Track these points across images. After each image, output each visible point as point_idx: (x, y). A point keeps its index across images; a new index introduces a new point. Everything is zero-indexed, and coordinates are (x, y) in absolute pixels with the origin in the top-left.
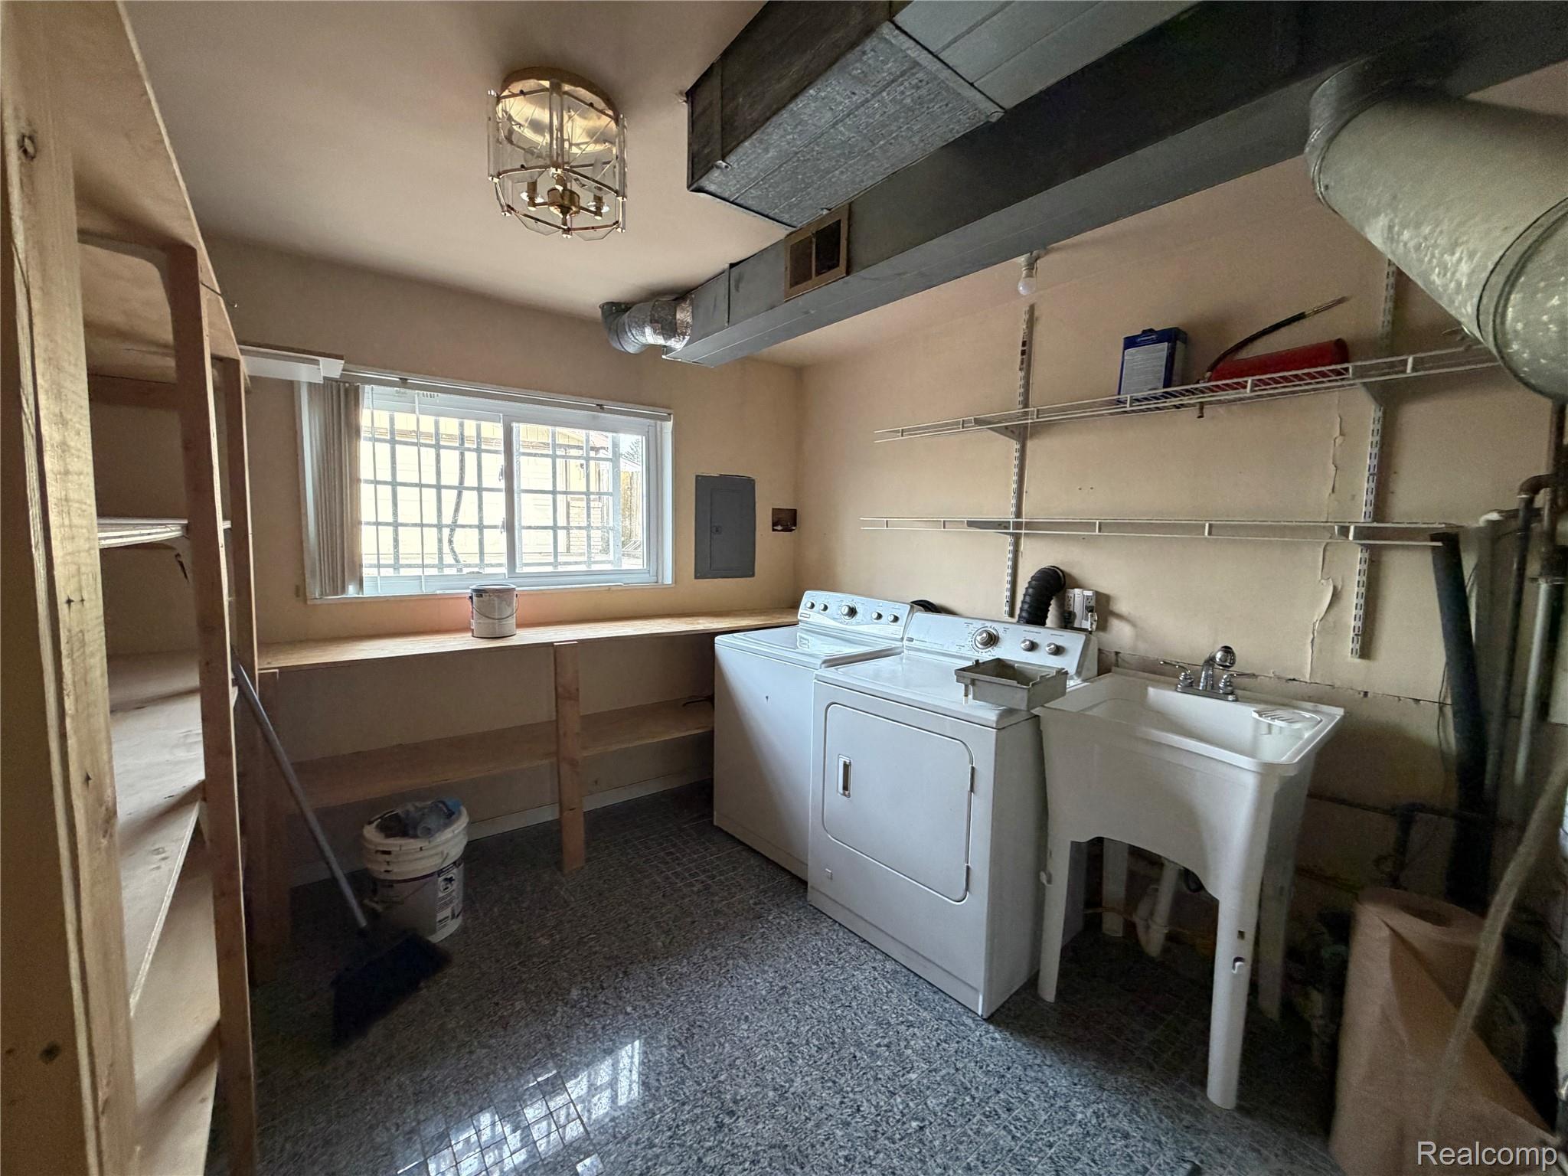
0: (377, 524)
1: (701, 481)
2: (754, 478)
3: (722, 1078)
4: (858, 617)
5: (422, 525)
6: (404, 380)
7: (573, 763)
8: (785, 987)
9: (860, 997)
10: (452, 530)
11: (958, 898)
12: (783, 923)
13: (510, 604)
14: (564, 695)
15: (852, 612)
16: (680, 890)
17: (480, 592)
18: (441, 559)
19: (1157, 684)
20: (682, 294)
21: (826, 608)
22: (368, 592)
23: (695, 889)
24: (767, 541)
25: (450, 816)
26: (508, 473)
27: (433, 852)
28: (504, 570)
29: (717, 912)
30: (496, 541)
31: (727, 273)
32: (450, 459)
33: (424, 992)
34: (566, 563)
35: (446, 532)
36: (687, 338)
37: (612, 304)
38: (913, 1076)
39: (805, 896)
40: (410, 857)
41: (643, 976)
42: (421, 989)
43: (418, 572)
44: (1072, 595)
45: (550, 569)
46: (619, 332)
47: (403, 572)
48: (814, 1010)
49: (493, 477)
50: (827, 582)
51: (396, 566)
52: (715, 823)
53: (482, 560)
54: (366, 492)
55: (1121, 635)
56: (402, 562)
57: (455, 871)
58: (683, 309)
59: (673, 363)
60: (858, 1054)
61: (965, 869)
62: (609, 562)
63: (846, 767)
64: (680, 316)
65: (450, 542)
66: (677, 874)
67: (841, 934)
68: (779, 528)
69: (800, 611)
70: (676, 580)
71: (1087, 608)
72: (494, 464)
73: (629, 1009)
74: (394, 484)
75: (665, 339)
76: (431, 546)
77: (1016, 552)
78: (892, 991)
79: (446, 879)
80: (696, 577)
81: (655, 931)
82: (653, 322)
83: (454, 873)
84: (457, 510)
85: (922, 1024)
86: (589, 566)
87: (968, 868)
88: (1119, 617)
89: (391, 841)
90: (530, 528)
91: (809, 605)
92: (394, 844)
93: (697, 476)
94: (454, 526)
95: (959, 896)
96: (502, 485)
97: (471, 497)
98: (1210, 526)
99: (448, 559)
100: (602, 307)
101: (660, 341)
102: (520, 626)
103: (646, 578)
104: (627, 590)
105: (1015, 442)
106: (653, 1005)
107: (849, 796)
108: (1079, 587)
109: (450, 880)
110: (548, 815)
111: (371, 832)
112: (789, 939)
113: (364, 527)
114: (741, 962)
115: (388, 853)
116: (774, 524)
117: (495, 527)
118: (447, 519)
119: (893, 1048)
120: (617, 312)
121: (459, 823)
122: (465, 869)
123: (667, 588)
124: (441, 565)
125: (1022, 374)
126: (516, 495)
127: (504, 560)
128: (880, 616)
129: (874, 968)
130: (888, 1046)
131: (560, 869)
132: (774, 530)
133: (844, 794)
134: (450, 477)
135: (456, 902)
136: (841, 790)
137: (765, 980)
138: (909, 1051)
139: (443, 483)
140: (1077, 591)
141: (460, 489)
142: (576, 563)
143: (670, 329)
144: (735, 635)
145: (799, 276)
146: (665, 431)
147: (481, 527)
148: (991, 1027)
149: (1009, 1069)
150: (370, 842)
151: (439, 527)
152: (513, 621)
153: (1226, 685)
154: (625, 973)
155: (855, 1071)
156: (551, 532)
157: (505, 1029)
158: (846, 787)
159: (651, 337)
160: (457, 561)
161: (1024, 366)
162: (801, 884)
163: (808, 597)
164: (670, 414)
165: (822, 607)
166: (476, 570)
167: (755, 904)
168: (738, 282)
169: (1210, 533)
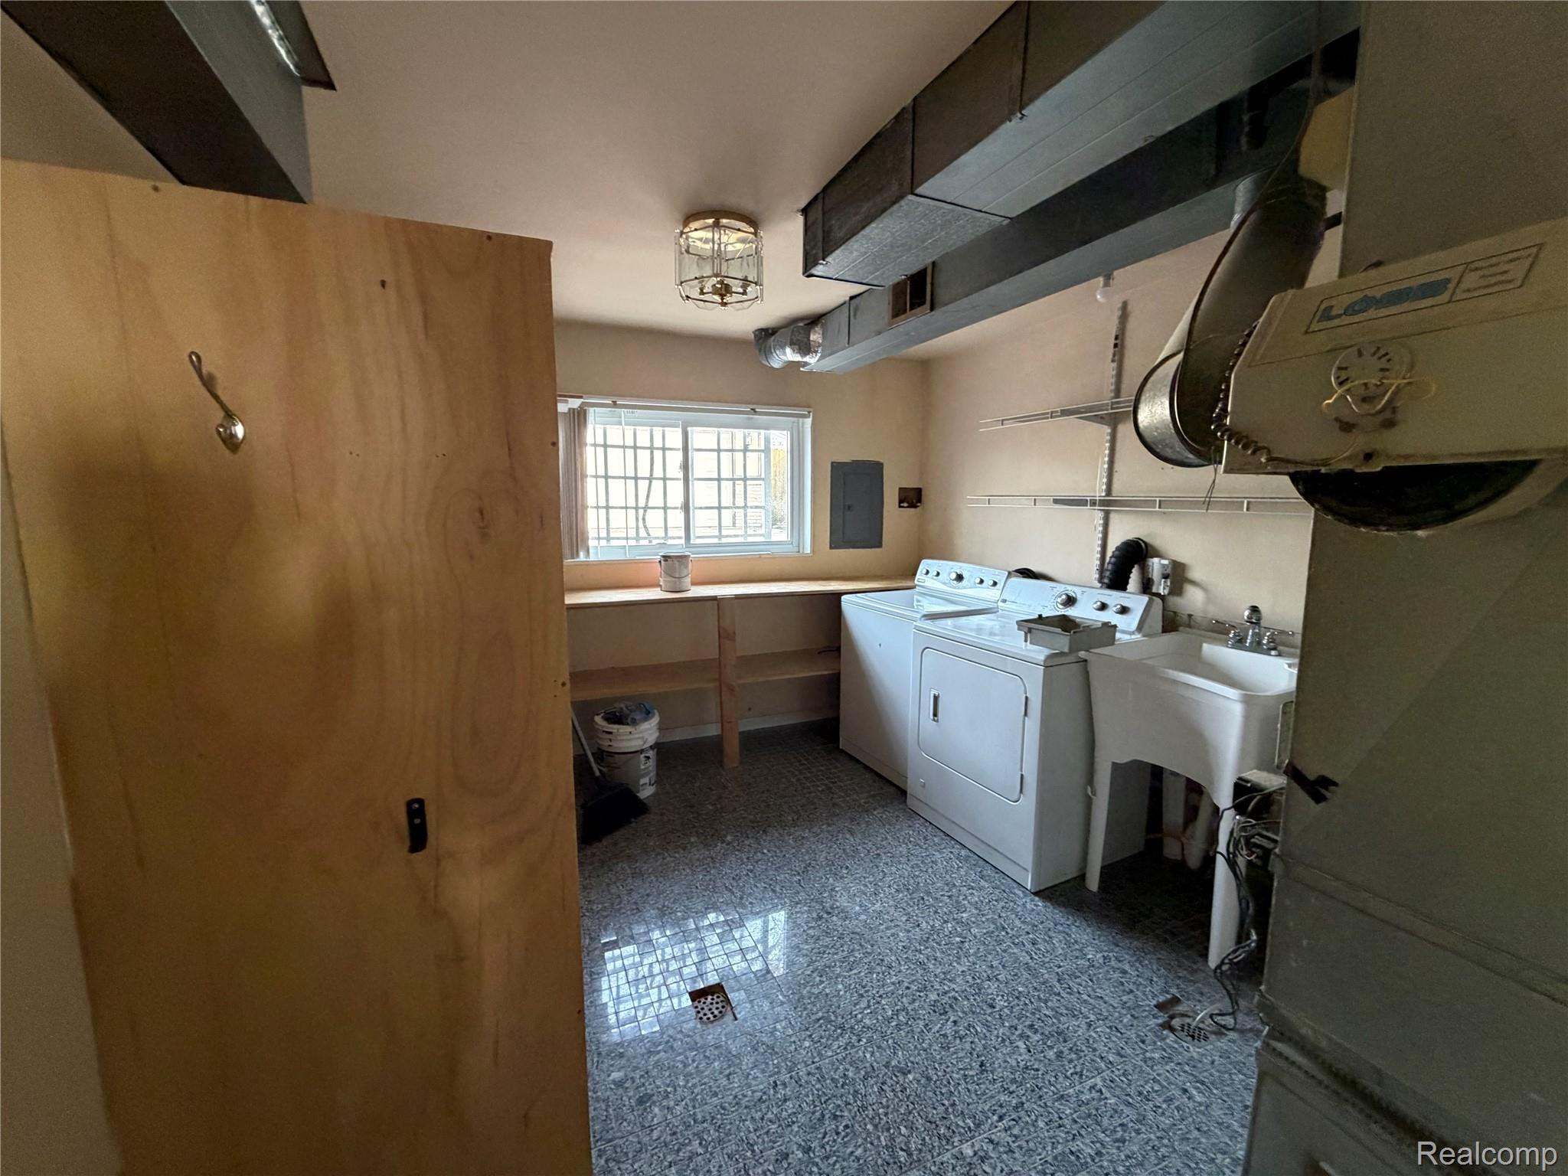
0: (598, 507)
1: (836, 466)
2: (882, 461)
3: (825, 895)
4: (965, 582)
5: (626, 508)
6: (614, 402)
7: (732, 689)
8: (878, 855)
9: (935, 867)
10: (645, 511)
11: (1014, 799)
12: (884, 816)
13: (687, 567)
14: (725, 636)
15: (960, 578)
16: (809, 788)
17: (666, 558)
18: (637, 533)
19: (1214, 641)
20: (815, 320)
21: (938, 574)
22: (592, 558)
23: (820, 789)
24: (894, 518)
25: (648, 714)
26: (686, 466)
27: (637, 736)
28: (682, 541)
29: (834, 805)
30: (677, 518)
31: (847, 304)
32: (644, 456)
33: (634, 825)
34: (727, 536)
35: (641, 512)
36: (819, 355)
37: (761, 330)
38: (964, 915)
39: (905, 802)
40: (625, 738)
41: (776, 835)
42: (631, 823)
43: (623, 543)
44: (1151, 564)
45: (716, 541)
46: (767, 352)
47: (613, 543)
48: (898, 870)
49: (674, 470)
50: (944, 552)
51: (608, 539)
52: (841, 747)
53: (666, 533)
54: (590, 483)
55: (1193, 600)
56: (612, 535)
57: (651, 752)
58: (816, 332)
59: (811, 372)
60: (926, 898)
61: (1019, 777)
62: (761, 535)
63: (936, 698)
64: (813, 337)
65: (644, 519)
66: (806, 778)
67: (930, 829)
68: (905, 505)
69: (917, 576)
70: (813, 551)
71: (1163, 574)
72: (675, 459)
73: (765, 851)
74: (606, 477)
75: (802, 357)
76: (632, 523)
77: (1106, 525)
78: (962, 867)
79: (646, 757)
80: (831, 548)
81: (787, 810)
82: (792, 344)
83: (651, 753)
84: (648, 496)
85: (981, 889)
86: (745, 538)
87: (1022, 776)
88: (1193, 583)
89: (611, 726)
90: (701, 508)
91: (924, 571)
92: (614, 728)
93: (832, 463)
94: (646, 508)
95: (1015, 798)
96: (681, 475)
97: (657, 485)
98: (1248, 503)
99: (642, 533)
100: (754, 332)
101: (797, 358)
102: (694, 584)
103: (790, 549)
104: (773, 557)
105: (1106, 427)
106: (782, 852)
107: (937, 721)
108: (1156, 557)
109: (648, 758)
110: (712, 730)
111: (598, 719)
112: (887, 826)
113: (589, 510)
114: (848, 836)
115: (611, 733)
116: (901, 501)
117: (676, 508)
118: (642, 503)
119: (954, 898)
120: (766, 336)
121: (653, 720)
122: (657, 752)
123: (806, 557)
124: (638, 538)
125: (1114, 365)
126: (690, 483)
127: (682, 533)
128: (982, 581)
129: (951, 852)
130: (949, 897)
131: (722, 766)
132: (900, 507)
133: (934, 720)
134: (644, 471)
135: (652, 774)
136: (932, 717)
137: (864, 848)
138: (966, 902)
139: (639, 476)
140: (1156, 560)
141: (651, 479)
142: (735, 536)
143: (805, 348)
144: (858, 595)
145: (898, 311)
146: (805, 426)
147: (665, 508)
148: (1037, 899)
149: (1042, 923)
150: (597, 724)
151: (637, 508)
152: (688, 580)
153: (1269, 642)
154: (764, 831)
155: (920, 906)
156: (716, 511)
157: (684, 850)
158: (935, 715)
159: (790, 355)
160: (649, 535)
161: (1116, 358)
162: (903, 793)
163: (925, 564)
164: (809, 412)
165: (935, 573)
166: (662, 541)
167: (865, 803)
168: (856, 310)
169: (1248, 509)
